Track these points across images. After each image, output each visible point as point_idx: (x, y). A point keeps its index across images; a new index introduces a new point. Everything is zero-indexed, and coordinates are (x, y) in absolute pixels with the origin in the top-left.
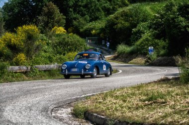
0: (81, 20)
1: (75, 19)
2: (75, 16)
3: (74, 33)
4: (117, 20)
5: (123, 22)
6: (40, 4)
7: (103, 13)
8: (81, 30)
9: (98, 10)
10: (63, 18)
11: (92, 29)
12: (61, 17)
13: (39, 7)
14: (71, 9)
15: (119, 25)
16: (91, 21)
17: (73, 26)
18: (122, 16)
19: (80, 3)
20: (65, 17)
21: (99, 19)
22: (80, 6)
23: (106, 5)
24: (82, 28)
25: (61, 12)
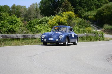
0: (83, 10)
1: (79, 10)
2: (79, 8)
3: (79, 18)
4: (104, 10)
5: (107, 12)
6: (61, 1)
7: (95, 7)
8: (83, 16)
9: (92, 5)
10: (73, 9)
11: (89, 15)
12: (72, 8)
13: (60, 3)
14: (77, 4)
15: (105, 14)
16: (88, 11)
17: (78, 13)
18: (106, 9)
19: (82, 1)
20: (74, 8)
21: (93, 10)
22: (83, 3)
23: (96, 2)
24: (83, 15)
25: (72, 6)
